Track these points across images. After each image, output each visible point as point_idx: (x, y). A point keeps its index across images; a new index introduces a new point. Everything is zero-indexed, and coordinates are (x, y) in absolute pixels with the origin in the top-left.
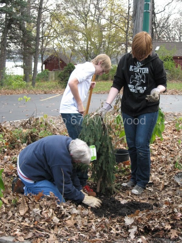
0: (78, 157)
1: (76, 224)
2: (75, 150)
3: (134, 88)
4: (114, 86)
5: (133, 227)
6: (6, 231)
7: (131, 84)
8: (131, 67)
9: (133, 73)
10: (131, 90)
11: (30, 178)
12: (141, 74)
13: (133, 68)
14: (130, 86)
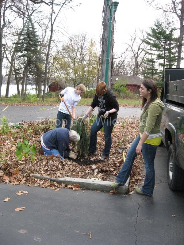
0: (73, 139)
3: (101, 109)
6: (37, 172)
7: (99, 107)
9: (99, 102)
10: (99, 110)
11: (48, 148)
12: (102, 102)
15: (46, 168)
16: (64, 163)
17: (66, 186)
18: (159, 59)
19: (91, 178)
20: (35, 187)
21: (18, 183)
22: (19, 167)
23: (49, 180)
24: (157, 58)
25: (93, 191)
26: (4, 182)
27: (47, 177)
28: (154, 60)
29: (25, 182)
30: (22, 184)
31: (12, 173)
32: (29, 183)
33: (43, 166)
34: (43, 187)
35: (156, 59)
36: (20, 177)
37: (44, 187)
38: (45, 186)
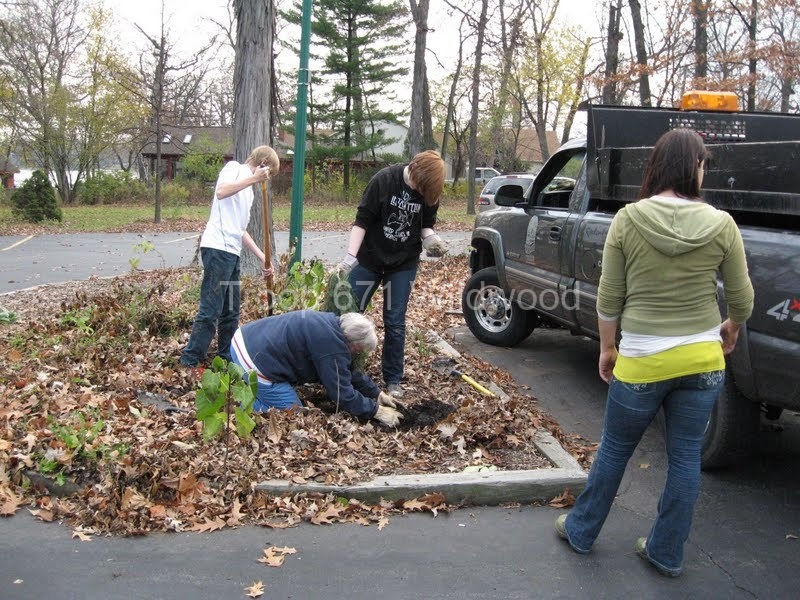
0: (357, 337)
1: (364, 447)
2: (351, 326)
3: (394, 234)
4: (356, 224)
5: (458, 437)
6: (264, 473)
7: (390, 226)
8: (394, 198)
9: (396, 209)
10: (387, 235)
11: (268, 378)
12: (408, 212)
13: (397, 200)
14: (386, 229)
15: (290, 454)
16: (340, 430)
17: (399, 505)
18: (330, 72)
19: (461, 469)
20: (292, 527)
21: (219, 523)
22: (192, 463)
23: (331, 497)
24: (324, 69)
25: (497, 509)
26: (164, 530)
27: (313, 485)
28: (318, 76)
29: (243, 515)
30: (238, 523)
31: (175, 492)
32: (261, 517)
33: (277, 450)
34: (323, 523)
35: (323, 73)
36: (214, 501)
37: (329, 522)
38: (329, 518)
